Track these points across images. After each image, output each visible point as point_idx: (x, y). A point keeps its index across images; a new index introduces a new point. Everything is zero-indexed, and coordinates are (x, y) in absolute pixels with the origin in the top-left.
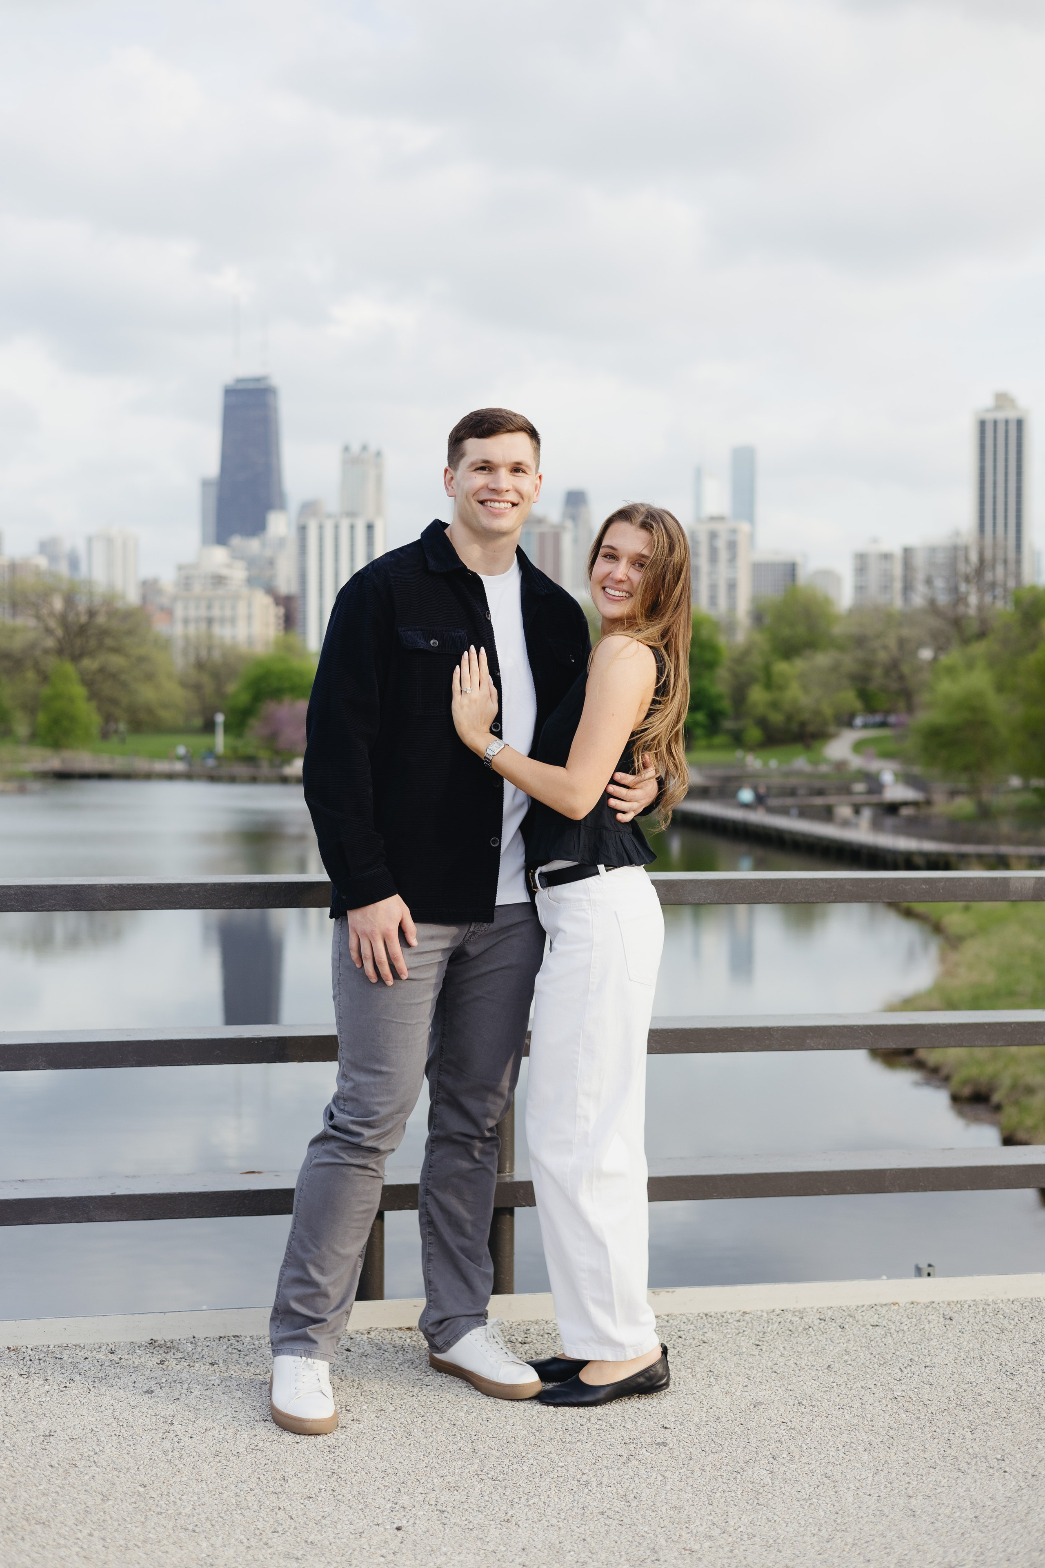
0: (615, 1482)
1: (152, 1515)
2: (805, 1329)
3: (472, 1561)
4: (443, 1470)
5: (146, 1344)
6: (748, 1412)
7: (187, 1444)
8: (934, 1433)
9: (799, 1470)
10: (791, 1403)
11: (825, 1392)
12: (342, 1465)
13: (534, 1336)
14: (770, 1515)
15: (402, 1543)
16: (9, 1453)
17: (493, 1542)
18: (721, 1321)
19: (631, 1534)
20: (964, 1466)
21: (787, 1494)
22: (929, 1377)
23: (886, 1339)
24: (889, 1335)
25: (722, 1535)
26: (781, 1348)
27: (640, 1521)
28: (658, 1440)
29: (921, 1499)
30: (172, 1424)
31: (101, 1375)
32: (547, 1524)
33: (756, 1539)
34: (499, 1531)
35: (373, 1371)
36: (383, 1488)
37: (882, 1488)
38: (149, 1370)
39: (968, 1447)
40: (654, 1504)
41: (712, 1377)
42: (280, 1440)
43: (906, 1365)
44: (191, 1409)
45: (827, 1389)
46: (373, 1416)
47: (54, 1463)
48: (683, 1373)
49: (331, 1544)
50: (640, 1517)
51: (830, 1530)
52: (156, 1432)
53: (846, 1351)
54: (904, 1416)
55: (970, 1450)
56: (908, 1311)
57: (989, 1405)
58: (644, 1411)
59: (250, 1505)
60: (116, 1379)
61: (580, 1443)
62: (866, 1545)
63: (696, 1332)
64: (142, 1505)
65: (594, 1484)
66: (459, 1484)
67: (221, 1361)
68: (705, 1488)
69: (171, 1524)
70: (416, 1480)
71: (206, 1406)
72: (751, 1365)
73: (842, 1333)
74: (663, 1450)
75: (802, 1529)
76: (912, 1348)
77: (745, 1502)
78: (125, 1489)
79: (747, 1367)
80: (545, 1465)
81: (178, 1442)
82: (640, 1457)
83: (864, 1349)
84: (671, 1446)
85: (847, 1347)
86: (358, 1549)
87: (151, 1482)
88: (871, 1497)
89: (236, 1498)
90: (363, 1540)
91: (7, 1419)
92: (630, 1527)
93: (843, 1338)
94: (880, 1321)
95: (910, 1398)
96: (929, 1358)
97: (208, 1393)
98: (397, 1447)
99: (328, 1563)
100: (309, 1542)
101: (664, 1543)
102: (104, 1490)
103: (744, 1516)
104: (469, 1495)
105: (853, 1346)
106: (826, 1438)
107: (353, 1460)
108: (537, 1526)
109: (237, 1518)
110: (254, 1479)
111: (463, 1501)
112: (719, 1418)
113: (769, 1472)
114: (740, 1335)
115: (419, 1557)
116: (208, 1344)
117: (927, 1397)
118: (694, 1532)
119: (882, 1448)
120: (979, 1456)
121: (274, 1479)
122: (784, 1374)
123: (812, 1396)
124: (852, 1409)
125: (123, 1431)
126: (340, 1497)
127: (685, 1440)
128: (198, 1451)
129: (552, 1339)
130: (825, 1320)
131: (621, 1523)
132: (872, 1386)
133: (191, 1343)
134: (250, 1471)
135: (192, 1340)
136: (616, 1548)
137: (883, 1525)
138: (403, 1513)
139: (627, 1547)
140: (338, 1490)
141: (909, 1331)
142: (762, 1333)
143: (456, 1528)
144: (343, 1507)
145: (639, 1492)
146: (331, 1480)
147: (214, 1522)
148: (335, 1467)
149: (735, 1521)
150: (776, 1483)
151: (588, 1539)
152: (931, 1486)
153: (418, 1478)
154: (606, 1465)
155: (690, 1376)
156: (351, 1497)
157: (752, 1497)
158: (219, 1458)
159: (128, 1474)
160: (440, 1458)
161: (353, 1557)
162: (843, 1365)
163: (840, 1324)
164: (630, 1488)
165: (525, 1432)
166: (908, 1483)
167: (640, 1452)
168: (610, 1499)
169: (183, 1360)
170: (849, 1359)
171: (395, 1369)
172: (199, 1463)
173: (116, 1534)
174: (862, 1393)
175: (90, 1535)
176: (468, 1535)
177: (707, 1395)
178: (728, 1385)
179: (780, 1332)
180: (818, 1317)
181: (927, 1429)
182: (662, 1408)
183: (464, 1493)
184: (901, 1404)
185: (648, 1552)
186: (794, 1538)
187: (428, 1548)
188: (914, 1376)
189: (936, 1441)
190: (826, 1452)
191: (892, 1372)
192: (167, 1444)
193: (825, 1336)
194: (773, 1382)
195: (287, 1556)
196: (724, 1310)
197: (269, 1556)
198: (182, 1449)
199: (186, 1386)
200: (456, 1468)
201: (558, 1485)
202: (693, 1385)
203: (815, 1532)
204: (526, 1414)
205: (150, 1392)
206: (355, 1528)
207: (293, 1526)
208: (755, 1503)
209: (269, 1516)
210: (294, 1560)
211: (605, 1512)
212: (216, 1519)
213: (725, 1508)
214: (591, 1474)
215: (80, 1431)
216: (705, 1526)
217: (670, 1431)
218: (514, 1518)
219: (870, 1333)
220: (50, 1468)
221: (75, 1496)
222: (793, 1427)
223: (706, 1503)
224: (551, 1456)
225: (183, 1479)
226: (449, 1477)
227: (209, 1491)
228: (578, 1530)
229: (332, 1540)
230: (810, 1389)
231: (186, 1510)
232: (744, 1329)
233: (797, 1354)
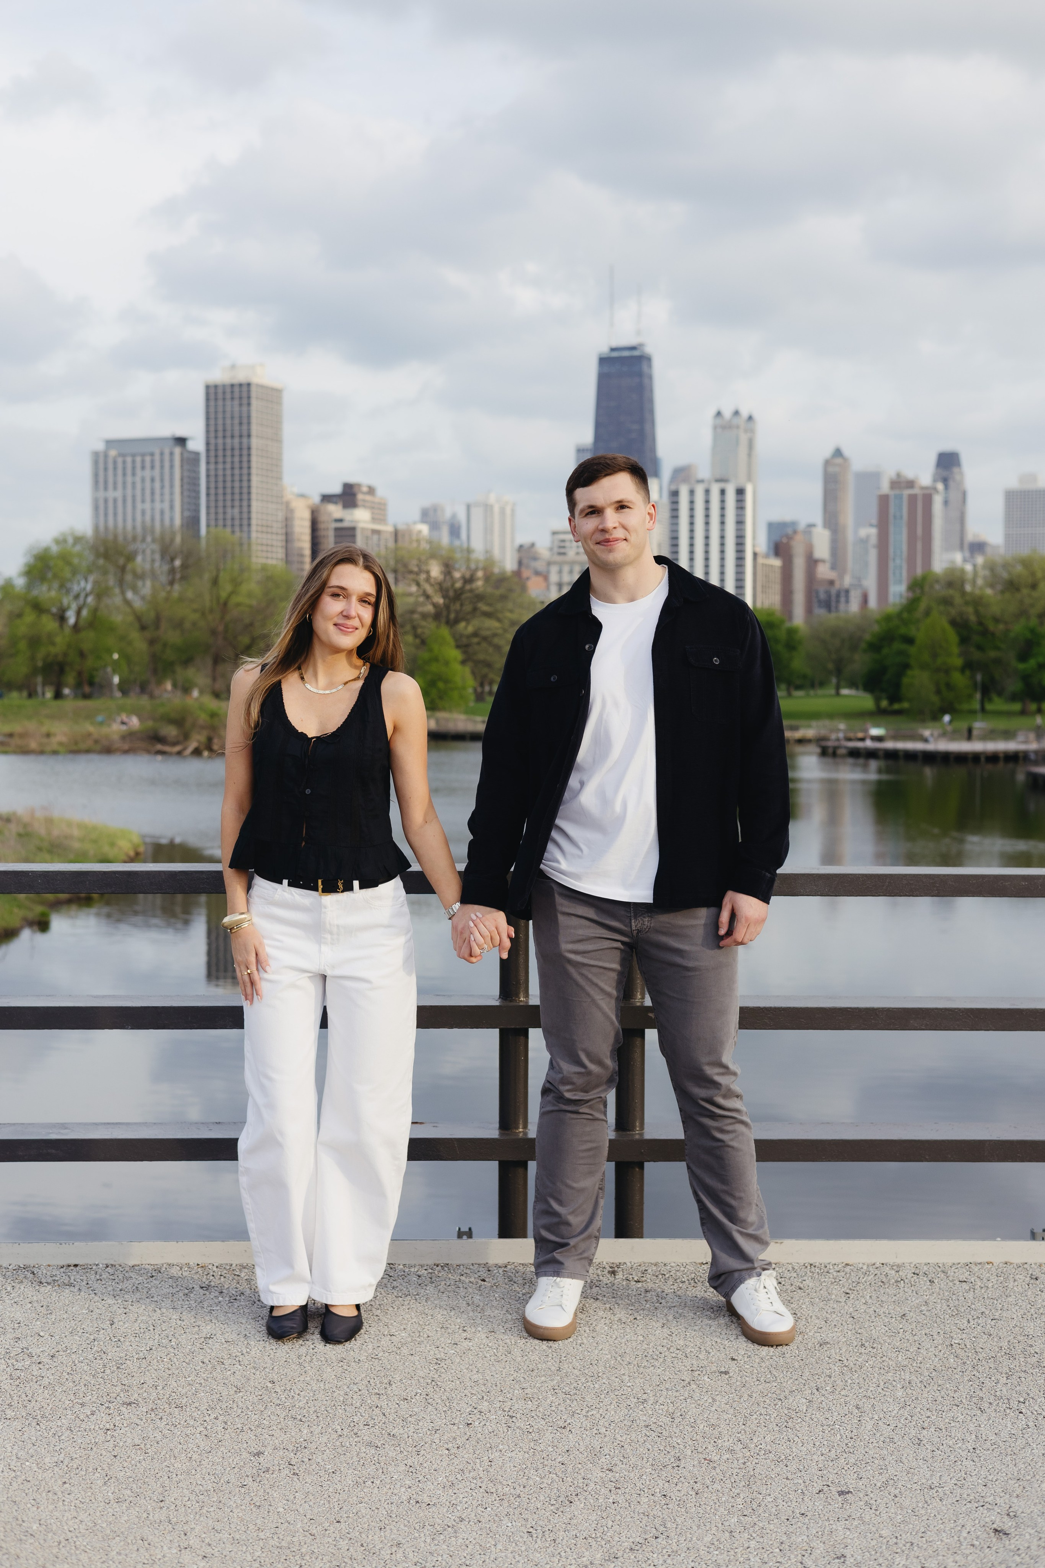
0: (669, 1401)
1: (271, 1405)
2: (897, 1281)
3: (521, 1458)
6: (813, 1350)
9: (835, 1401)
10: (855, 1344)
11: (890, 1337)
12: (442, 1375)
14: (791, 1436)
15: (467, 1440)
16: (172, 1350)
17: (545, 1444)
18: (822, 1271)
19: (664, 1444)
20: (985, 1405)
21: (815, 1420)
22: (991, 1329)
23: (968, 1294)
24: (972, 1290)
25: (743, 1450)
26: (868, 1297)
27: (677, 1435)
28: (723, 1369)
29: (933, 1431)
32: (596, 1432)
33: (771, 1455)
34: (553, 1435)
35: (498, 1299)
36: (470, 1395)
37: (902, 1419)
39: (998, 1390)
40: (695, 1422)
42: (398, 1352)
43: (975, 1317)
45: (893, 1334)
46: (483, 1336)
47: (206, 1361)
50: (678, 1431)
51: (838, 1451)
53: (926, 1302)
54: (952, 1360)
55: (998, 1394)
56: (999, 1270)
57: (1036, 1355)
58: (720, 1344)
59: (354, 1402)
63: (796, 1279)
64: (266, 1398)
65: (650, 1402)
66: (535, 1396)
68: (745, 1411)
69: (284, 1413)
70: (500, 1390)
72: (833, 1310)
73: (930, 1287)
74: (723, 1378)
76: (988, 1303)
77: (775, 1424)
78: (256, 1384)
79: (828, 1312)
80: (615, 1384)
82: (701, 1382)
83: (943, 1301)
84: (731, 1375)
85: (928, 1299)
86: (430, 1442)
87: (280, 1380)
88: (888, 1426)
89: (345, 1396)
90: (437, 1435)
91: (179, 1322)
92: (666, 1439)
93: (928, 1291)
94: (969, 1277)
95: (965, 1345)
96: (1000, 1312)
98: (494, 1363)
102: (239, 1384)
103: (769, 1435)
105: (935, 1298)
107: (453, 1371)
108: (587, 1433)
110: (365, 1382)
111: (533, 1409)
112: (784, 1354)
113: (808, 1401)
114: (835, 1283)
115: (477, 1452)
117: (981, 1346)
118: (720, 1446)
119: (919, 1386)
120: (1004, 1398)
122: (860, 1319)
123: (877, 1339)
126: (430, 1401)
127: (746, 1370)
130: (918, 1275)
131: (659, 1435)
132: (935, 1334)
136: (647, 1455)
138: (478, 1416)
140: (431, 1395)
141: (992, 1287)
142: (856, 1283)
143: (518, 1431)
144: (430, 1408)
145: (686, 1411)
146: (428, 1387)
148: (436, 1376)
149: (759, 1439)
150: (810, 1410)
151: (626, 1446)
152: (947, 1421)
153: (502, 1389)
154: (667, 1387)
156: (440, 1401)
157: (783, 1420)
159: (263, 1373)
162: (918, 1314)
163: (930, 1278)
164: (681, 1407)
165: (609, 1356)
166: (928, 1417)
167: (703, 1378)
168: (659, 1415)
170: (926, 1310)
171: (517, 1298)
172: (324, 1367)
173: (237, 1420)
174: (923, 1340)
175: (216, 1418)
176: (525, 1437)
178: (805, 1326)
179: (873, 1283)
180: (913, 1271)
181: (967, 1373)
183: (537, 1403)
184: (953, 1351)
185: (672, 1460)
187: (488, 1445)
188: (978, 1327)
189: (971, 1383)
190: (866, 1387)
191: (960, 1322)
193: (913, 1288)
194: (846, 1325)
195: (370, 1444)
196: (828, 1262)
204: (616, 1341)
207: (383, 1422)
208: (784, 1426)
209: (366, 1412)
211: (650, 1426)
213: (756, 1429)
216: (730, 1442)
217: (736, 1362)
218: (570, 1426)
219: (955, 1288)
220: (201, 1364)
221: (214, 1387)
222: (847, 1365)
223: (741, 1423)
224: (624, 1377)
225: (306, 1379)
226: (529, 1389)
227: (324, 1389)
228: (620, 1439)
229: (411, 1434)
230: (877, 1333)
231: (301, 1403)
232: (841, 1279)
233: (880, 1302)
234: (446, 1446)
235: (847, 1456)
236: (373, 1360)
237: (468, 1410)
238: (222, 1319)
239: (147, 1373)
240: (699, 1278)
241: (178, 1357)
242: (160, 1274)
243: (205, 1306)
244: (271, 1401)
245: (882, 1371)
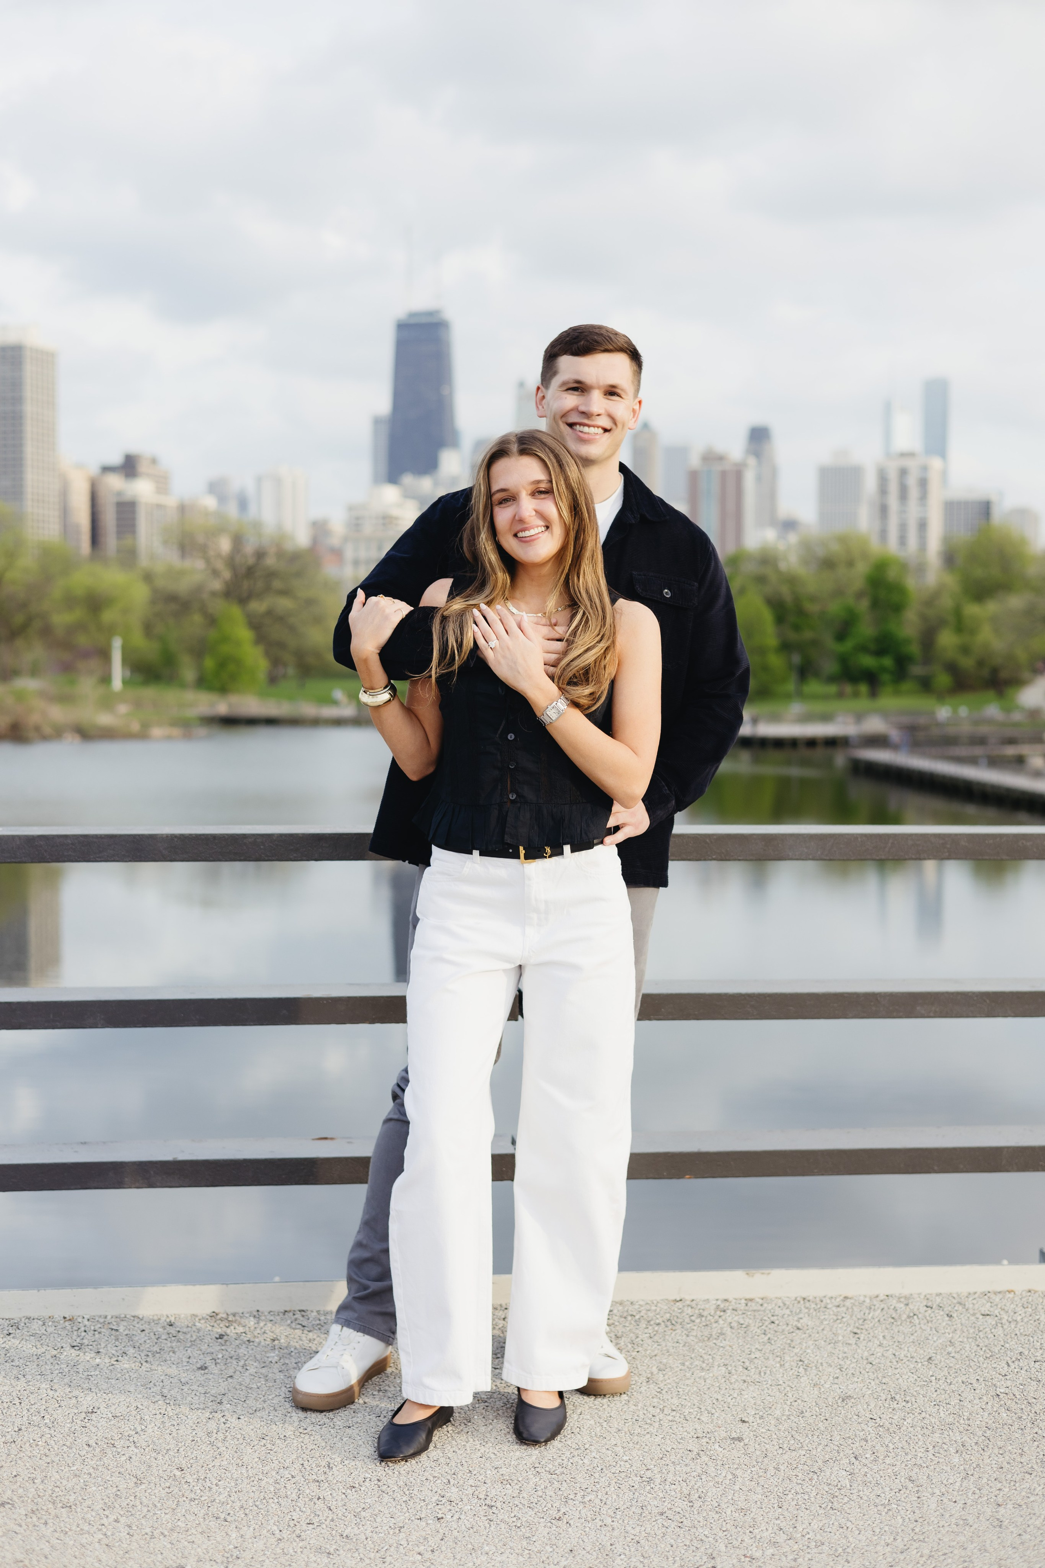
0: (680, 1479)
1: (184, 1501)
2: (909, 1317)
3: (515, 1562)
4: (498, 1461)
5: (208, 1317)
6: (835, 1406)
7: (233, 1425)
8: (1036, 1435)
9: (881, 1472)
10: (884, 1397)
11: (922, 1387)
13: (617, 1318)
14: (843, 1521)
15: (442, 1540)
16: (47, 1430)
17: (540, 1542)
18: (819, 1306)
19: (689, 1537)
21: (865, 1498)
22: (1037, 1373)
23: (996, 1330)
24: (1000, 1325)
25: (788, 1541)
26: (881, 1338)
27: (701, 1524)
28: (734, 1435)
29: (1011, 1508)
30: (220, 1403)
31: (156, 1348)
32: (600, 1523)
33: (824, 1547)
34: (547, 1530)
36: (432, 1479)
37: (970, 1494)
38: (206, 1345)
40: (719, 1505)
41: (801, 1367)
43: (1014, 1359)
44: (243, 1388)
45: (924, 1383)
47: (92, 1442)
48: (771, 1362)
49: (367, 1539)
50: (701, 1519)
51: (906, 1540)
52: (203, 1411)
53: (950, 1342)
56: (1024, 1300)
58: (722, 1403)
59: (289, 1493)
60: (171, 1354)
61: (649, 1436)
62: (943, 1557)
63: (791, 1318)
64: (176, 1490)
65: (658, 1481)
66: (513, 1478)
67: (283, 1337)
68: (776, 1489)
69: (202, 1511)
70: (468, 1471)
71: (259, 1384)
72: (845, 1355)
73: (949, 1323)
74: (738, 1446)
75: (876, 1538)
76: (1023, 1341)
77: (817, 1505)
78: (161, 1472)
79: (840, 1357)
80: (608, 1459)
81: (224, 1423)
82: (712, 1452)
83: (970, 1340)
84: (746, 1441)
85: (952, 1338)
86: (395, 1545)
87: (189, 1466)
88: (956, 1504)
89: (275, 1485)
90: (402, 1535)
91: (51, 1393)
92: (689, 1530)
93: (949, 1328)
94: (992, 1309)
95: (1014, 1395)
96: (1041, 1351)
97: (264, 1371)
99: (361, 1559)
100: (344, 1535)
101: (723, 1549)
102: (139, 1473)
103: (815, 1521)
104: (522, 1489)
105: (960, 1337)
106: (916, 1438)
108: (590, 1525)
109: (272, 1508)
110: (297, 1466)
111: (515, 1495)
112: (802, 1412)
113: (848, 1473)
114: (839, 1321)
115: (458, 1557)
116: (272, 1318)
117: (1032, 1395)
118: (758, 1537)
119: (976, 1450)
121: (318, 1466)
122: (880, 1365)
123: (907, 1390)
124: (948, 1406)
125: (169, 1409)
126: (384, 1488)
127: (763, 1435)
128: (244, 1433)
129: (636, 1321)
130: (932, 1308)
131: (680, 1525)
132: (974, 1382)
133: (255, 1317)
134: (294, 1456)
135: (256, 1313)
136: (671, 1553)
137: (965, 1536)
138: (449, 1507)
139: (683, 1552)
140: (384, 1479)
141: (1022, 1321)
142: (862, 1320)
143: (503, 1525)
144: (386, 1498)
145: (704, 1491)
147: (247, 1511)
149: (804, 1526)
150: (855, 1485)
151: (642, 1542)
152: (1023, 1494)
153: (471, 1469)
154: (673, 1460)
155: (778, 1365)
156: (396, 1488)
157: (826, 1500)
158: (264, 1441)
159: (167, 1456)
160: (497, 1448)
161: (388, 1553)
162: (946, 1357)
163: (947, 1312)
164: (696, 1487)
165: (592, 1422)
166: (1000, 1490)
167: (713, 1447)
168: (672, 1498)
169: (244, 1334)
170: (953, 1351)
172: (242, 1447)
173: (143, 1521)
174: (962, 1389)
175: (117, 1521)
176: (513, 1533)
177: (793, 1386)
178: (818, 1376)
179: (882, 1320)
180: (925, 1304)
181: (1027, 1431)
182: (743, 1400)
183: (517, 1487)
184: (1002, 1402)
185: (705, 1558)
186: (866, 1548)
187: (470, 1546)
188: (1021, 1371)
189: (1036, 1443)
190: (914, 1453)
191: (998, 1366)
192: (212, 1425)
193: (930, 1324)
194: (866, 1374)
195: (319, 1550)
196: (824, 1295)
197: (299, 1550)
198: (226, 1431)
199: (242, 1363)
200: (513, 1459)
201: (619, 1482)
202: (780, 1376)
203: (889, 1541)
205: (203, 1368)
206: (395, 1522)
207: (331, 1518)
208: (829, 1507)
209: (307, 1506)
210: (326, 1554)
211: (665, 1512)
212: (251, 1508)
213: (795, 1512)
214: (656, 1470)
215: (125, 1408)
216: (770, 1531)
217: (747, 1425)
218: (567, 1516)
219: (979, 1323)
220: (86, 1448)
221: (108, 1478)
222: (881, 1424)
223: (776, 1506)
224: (617, 1449)
225: (223, 1463)
226: (504, 1469)
227: (248, 1477)
228: (633, 1532)
229: (369, 1534)
230: (906, 1383)
231: (221, 1497)
232: (843, 1315)
233: (897, 1344)
234: (416, 1549)
235: (917, 1545)
236: (302, 1435)
237: (434, 1499)
238: (104, 1387)
239: (19, 1462)
240: (675, 1318)
241: (55, 1439)
242: (18, 1331)
243: (81, 1370)
244: (183, 1496)
245: (927, 1432)
